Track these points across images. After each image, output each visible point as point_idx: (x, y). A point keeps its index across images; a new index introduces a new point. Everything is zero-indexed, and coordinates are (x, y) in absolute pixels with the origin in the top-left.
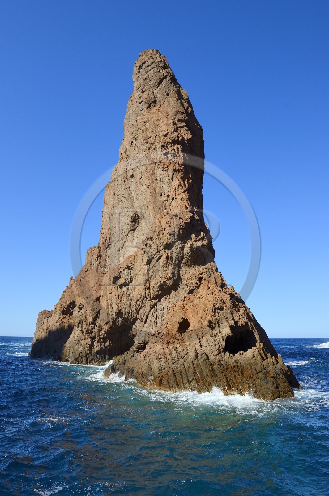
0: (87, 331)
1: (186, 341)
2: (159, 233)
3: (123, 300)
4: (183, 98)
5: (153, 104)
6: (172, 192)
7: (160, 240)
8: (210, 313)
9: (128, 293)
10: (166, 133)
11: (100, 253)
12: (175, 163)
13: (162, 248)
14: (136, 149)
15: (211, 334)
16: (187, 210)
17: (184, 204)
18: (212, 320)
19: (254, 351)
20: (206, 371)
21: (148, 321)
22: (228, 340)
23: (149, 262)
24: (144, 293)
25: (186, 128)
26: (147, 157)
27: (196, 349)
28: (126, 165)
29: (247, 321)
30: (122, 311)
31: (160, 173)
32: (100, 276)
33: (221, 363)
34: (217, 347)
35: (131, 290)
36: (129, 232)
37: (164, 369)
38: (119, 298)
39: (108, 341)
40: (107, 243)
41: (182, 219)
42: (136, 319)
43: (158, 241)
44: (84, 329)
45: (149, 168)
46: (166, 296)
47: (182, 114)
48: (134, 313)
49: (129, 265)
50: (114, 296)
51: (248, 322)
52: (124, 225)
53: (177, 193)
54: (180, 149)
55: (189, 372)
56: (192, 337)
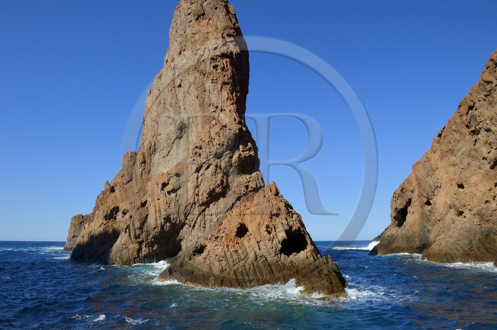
0: (134, 236)
1: (245, 244)
2: (208, 142)
3: (171, 206)
4: (230, 13)
5: (201, 16)
6: (221, 104)
7: (210, 149)
8: (268, 219)
9: (177, 199)
10: (216, 46)
11: (144, 159)
12: (224, 76)
13: (211, 157)
14: (185, 60)
15: (269, 237)
16: (236, 122)
17: (233, 116)
18: (269, 226)
19: (307, 253)
20: (265, 271)
21: (197, 225)
22: (284, 242)
23: (198, 170)
24: (193, 199)
25: (235, 43)
26: (196, 68)
27: (255, 251)
28: (174, 75)
29: (299, 226)
30: (170, 216)
31: (208, 84)
32: (145, 182)
33: (278, 263)
34: (274, 249)
35: (180, 196)
36: (175, 140)
37: (225, 270)
38: (167, 204)
39: (156, 245)
40: (151, 150)
41: (231, 130)
42: (184, 224)
43: (208, 150)
44: (131, 234)
45: (197, 79)
46: (215, 202)
47: (231, 30)
48: (182, 218)
49: (177, 172)
50: (162, 202)
51: (301, 227)
52: (170, 133)
53: (225, 105)
54: (228, 63)
55: (249, 272)
56: (251, 240)
